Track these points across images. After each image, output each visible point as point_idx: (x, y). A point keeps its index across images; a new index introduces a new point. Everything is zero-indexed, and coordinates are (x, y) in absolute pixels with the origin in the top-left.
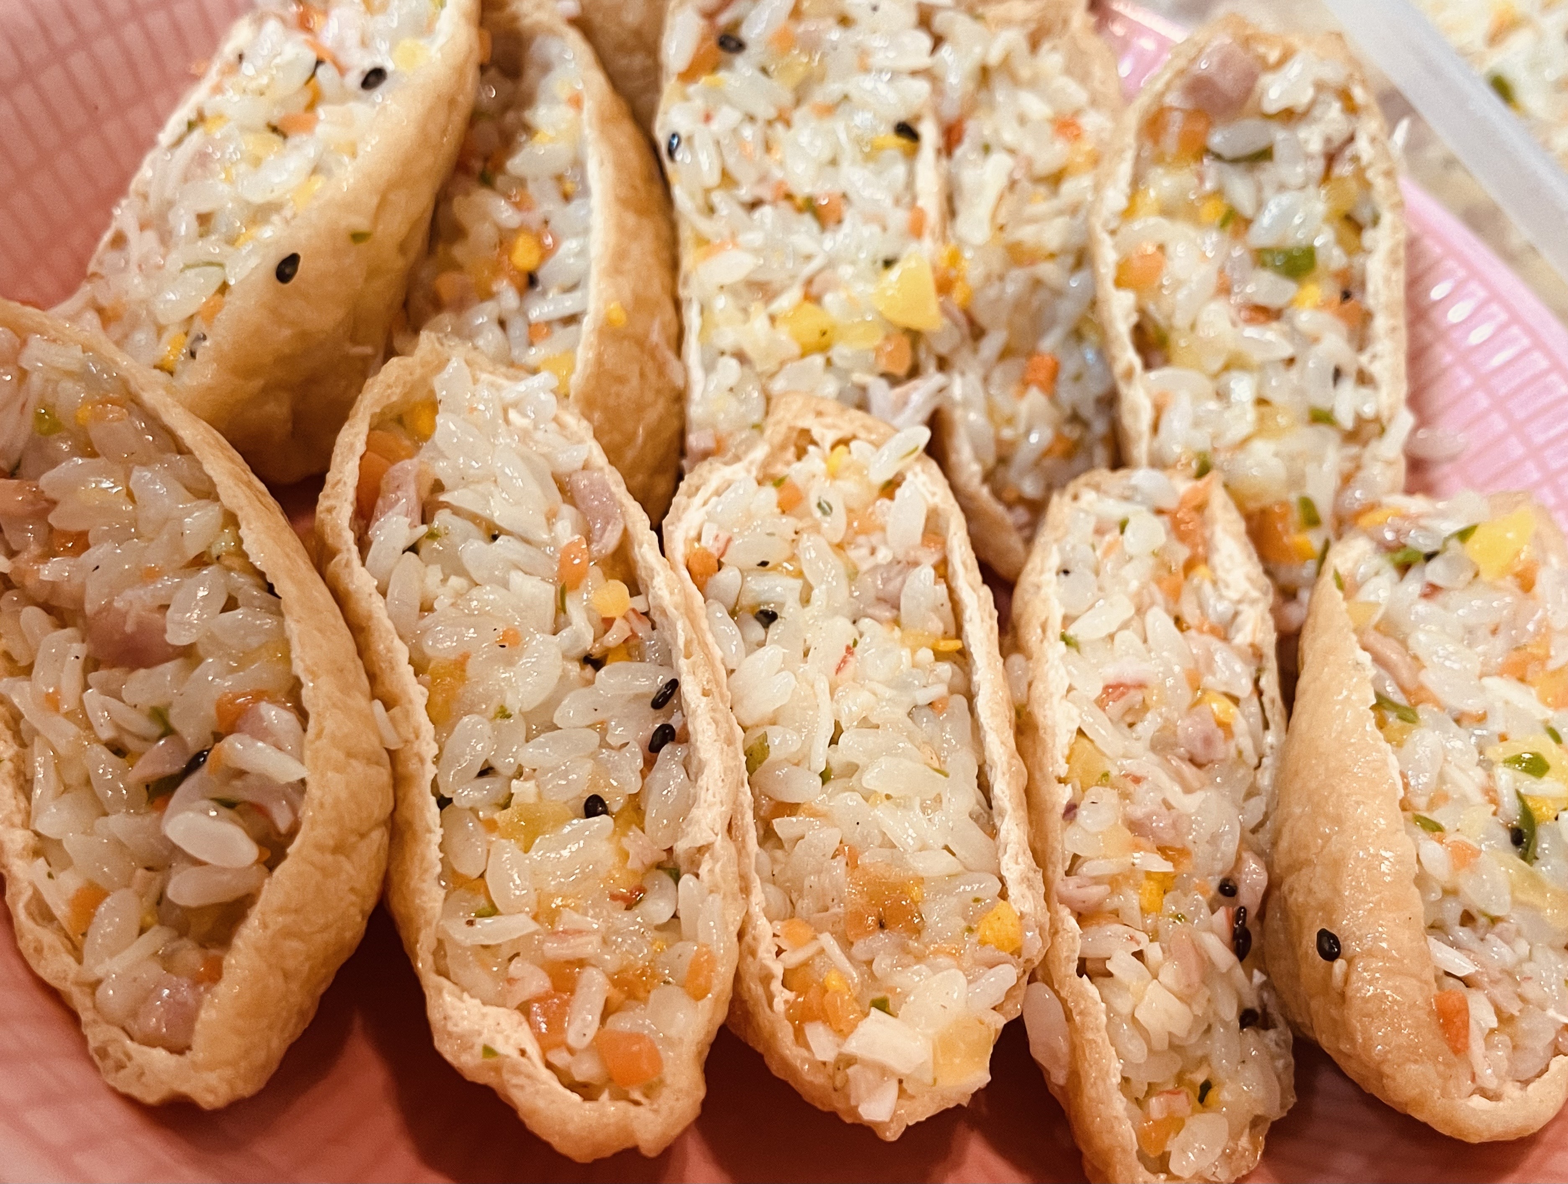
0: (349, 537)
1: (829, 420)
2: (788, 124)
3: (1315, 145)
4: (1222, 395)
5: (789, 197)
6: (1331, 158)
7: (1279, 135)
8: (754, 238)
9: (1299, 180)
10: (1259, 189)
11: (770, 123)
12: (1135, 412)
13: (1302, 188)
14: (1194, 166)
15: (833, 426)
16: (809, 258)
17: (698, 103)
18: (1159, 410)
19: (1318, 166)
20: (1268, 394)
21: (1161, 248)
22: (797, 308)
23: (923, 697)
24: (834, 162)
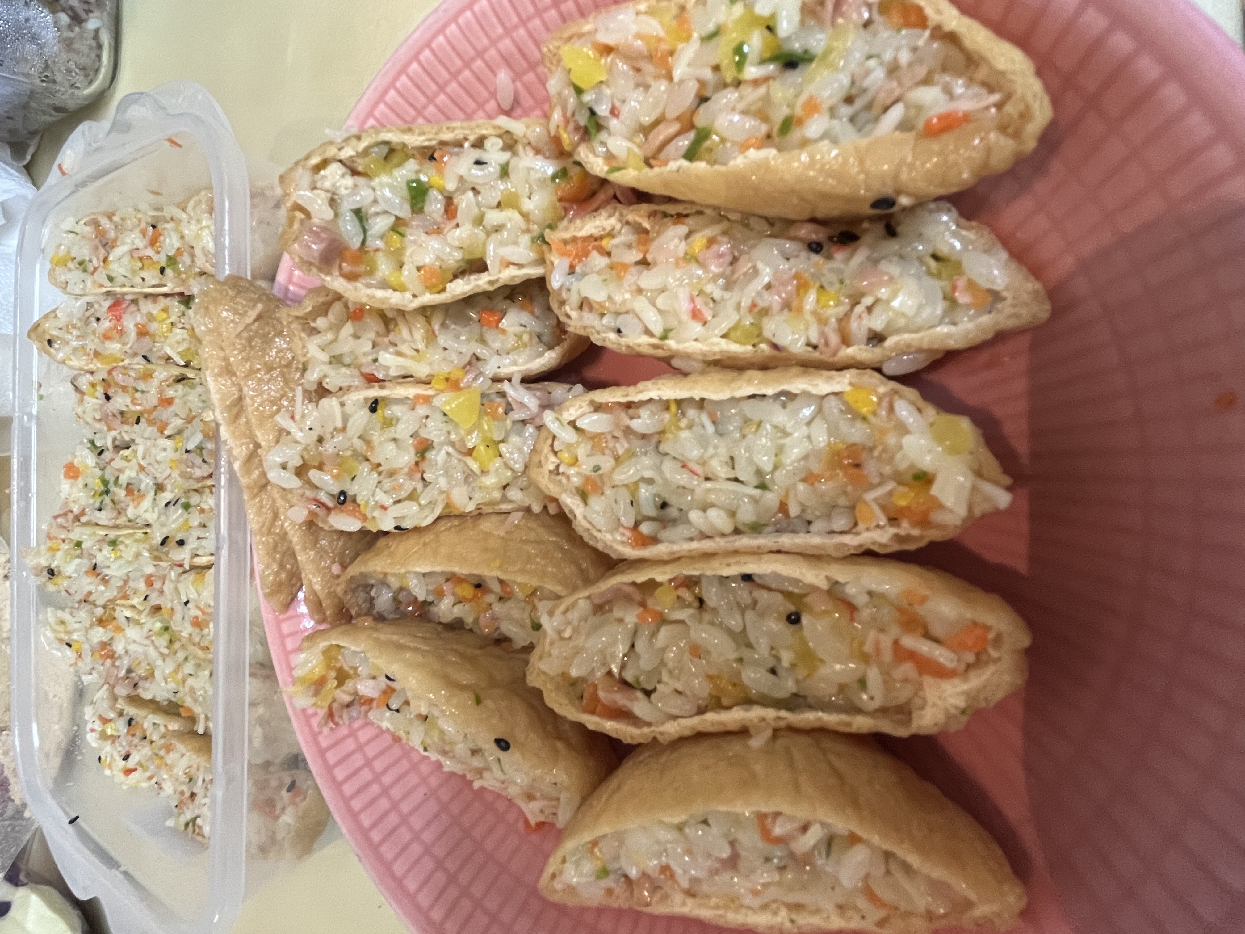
0: (646, 730)
1: (542, 458)
2: (379, 465)
3: (349, 181)
4: (498, 229)
5: (417, 464)
6: (355, 173)
7: (346, 207)
8: (442, 483)
9: (370, 191)
10: (377, 214)
11: (380, 474)
12: (513, 278)
13: (374, 189)
14: (372, 254)
15: (546, 458)
16: (448, 454)
17: (377, 513)
18: (509, 264)
19: (361, 180)
20: (495, 203)
21: (419, 269)
22: (476, 460)
23: (710, 428)
24: (395, 440)
